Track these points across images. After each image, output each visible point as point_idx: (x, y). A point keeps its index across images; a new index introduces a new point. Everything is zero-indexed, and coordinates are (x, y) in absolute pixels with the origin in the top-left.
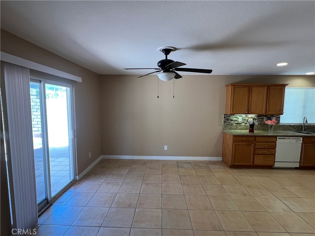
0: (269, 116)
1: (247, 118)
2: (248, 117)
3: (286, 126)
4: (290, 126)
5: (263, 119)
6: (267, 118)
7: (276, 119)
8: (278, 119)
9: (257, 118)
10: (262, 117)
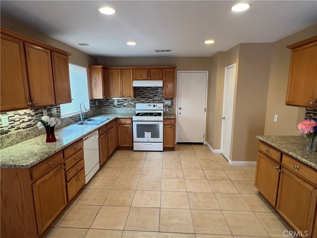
0: (49, 107)
3: (67, 119)
4: (71, 117)
6: (47, 111)
8: (58, 110)
10: (40, 111)
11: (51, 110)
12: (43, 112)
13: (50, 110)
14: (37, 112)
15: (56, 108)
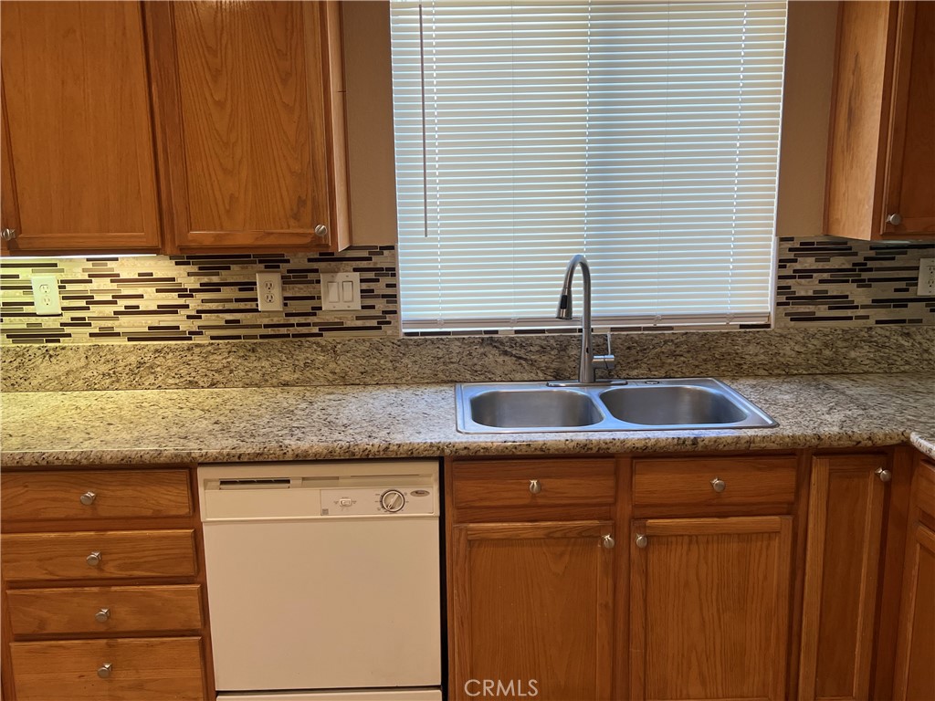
0: (299, 261)
1: (105, 283)
2: (115, 278)
3: (455, 348)
4: (490, 340)
5: (250, 286)
6: (286, 281)
7: (358, 286)
8: (380, 288)
9: (192, 283)
10: (236, 273)
11: (318, 282)
12: (255, 284)
13: (311, 276)
14: (215, 279)
15: (355, 270)
